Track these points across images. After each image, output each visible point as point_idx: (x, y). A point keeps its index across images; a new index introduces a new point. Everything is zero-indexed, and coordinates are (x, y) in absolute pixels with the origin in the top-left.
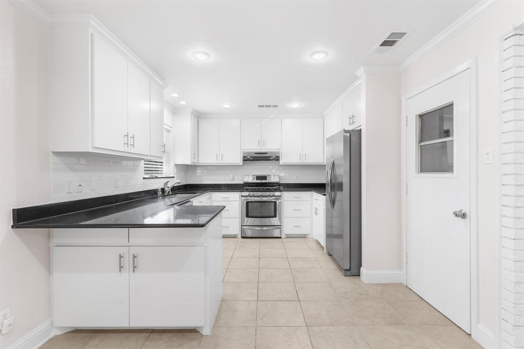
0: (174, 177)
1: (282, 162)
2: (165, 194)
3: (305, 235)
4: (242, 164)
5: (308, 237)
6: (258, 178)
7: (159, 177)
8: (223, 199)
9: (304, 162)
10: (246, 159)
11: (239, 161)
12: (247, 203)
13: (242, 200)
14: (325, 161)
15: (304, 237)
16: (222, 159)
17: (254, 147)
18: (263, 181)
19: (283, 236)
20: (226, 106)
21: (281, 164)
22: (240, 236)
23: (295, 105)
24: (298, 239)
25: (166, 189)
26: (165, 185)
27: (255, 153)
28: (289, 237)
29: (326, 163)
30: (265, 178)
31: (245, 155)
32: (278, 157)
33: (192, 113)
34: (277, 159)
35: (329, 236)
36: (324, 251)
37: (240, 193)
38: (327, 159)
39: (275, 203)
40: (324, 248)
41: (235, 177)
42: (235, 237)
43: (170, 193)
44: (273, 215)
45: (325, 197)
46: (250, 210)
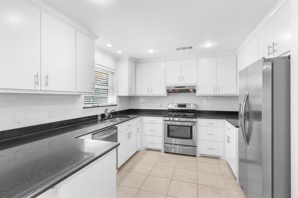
0: (117, 105)
1: (198, 93)
2: (106, 118)
3: (218, 156)
4: (166, 95)
5: (221, 158)
6: (180, 106)
7: (100, 106)
8: (150, 122)
9: (218, 93)
10: (169, 92)
11: (164, 93)
12: (169, 126)
13: (164, 123)
14: (238, 93)
15: (217, 158)
16: (152, 92)
17: (175, 83)
18: (183, 108)
19: (198, 155)
20: (151, 51)
21: (197, 95)
22: (163, 151)
23: (208, 45)
24: (212, 159)
25: (106, 114)
26: (105, 112)
27: (176, 87)
28: (203, 156)
29: (239, 94)
30: (184, 106)
31: (168, 88)
32: (195, 90)
33: (129, 59)
34: (195, 91)
35: (241, 161)
36: (236, 181)
37: (163, 118)
38: (240, 90)
39: (191, 127)
40: (236, 178)
41: (162, 105)
42: (159, 151)
43: (111, 117)
44: (189, 136)
45: (237, 129)
46: (170, 132)
